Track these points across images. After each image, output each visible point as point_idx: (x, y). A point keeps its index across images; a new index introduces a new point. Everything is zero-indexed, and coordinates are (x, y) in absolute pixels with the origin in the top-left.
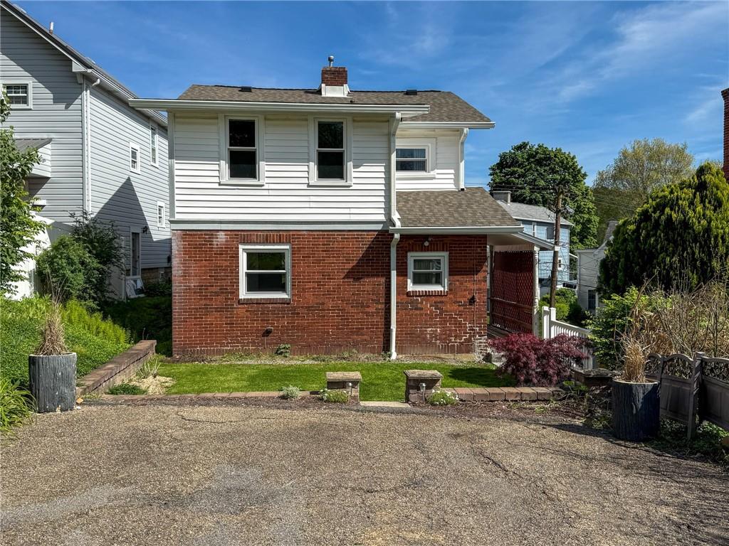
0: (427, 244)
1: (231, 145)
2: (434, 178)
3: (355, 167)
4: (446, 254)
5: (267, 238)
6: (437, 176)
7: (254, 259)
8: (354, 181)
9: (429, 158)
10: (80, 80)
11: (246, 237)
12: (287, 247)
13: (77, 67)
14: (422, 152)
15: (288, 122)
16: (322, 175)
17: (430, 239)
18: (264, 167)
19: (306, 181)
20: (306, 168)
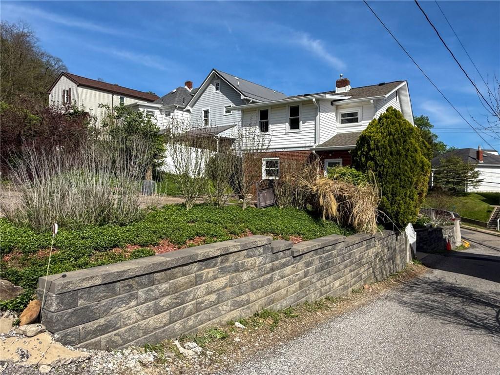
0: (330, 155)
1: (261, 120)
2: (361, 126)
3: (303, 123)
5: (272, 155)
6: (363, 124)
7: (269, 164)
8: (303, 129)
9: (359, 116)
10: (245, 102)
11: (264, 155)
12: (279, 158)
13: (243, 97)
14: (356, 114)
15: (279, 108)
16: (292, 128)
17: (333, 153)
18: (271, 127)
19: (285, 131)
20: (285, 126)
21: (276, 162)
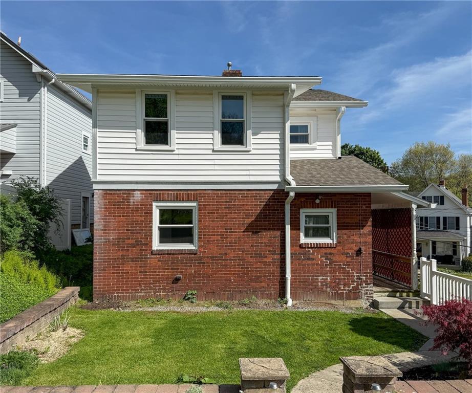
0: (317, 201)
1: (146, 116)
2: (316, 149)
3: (254, 134)
4: (334, 211)
5: (177, 196)
6: (318, 147)
7: (167, 216)
8: (253, 146)
9: (311, 132)
10: (39, 79)
11: (158, 196)
12: (195, 204)
13: (36, 69)
14: (305, 128)
16: (225, 141)
17: (321, 197)
18: (175, 135)
19: (211, 147)
20: (211, 136)
21: (189, 212)
